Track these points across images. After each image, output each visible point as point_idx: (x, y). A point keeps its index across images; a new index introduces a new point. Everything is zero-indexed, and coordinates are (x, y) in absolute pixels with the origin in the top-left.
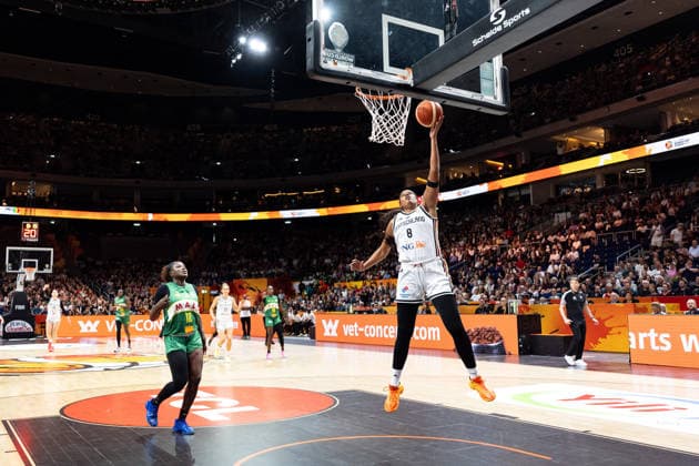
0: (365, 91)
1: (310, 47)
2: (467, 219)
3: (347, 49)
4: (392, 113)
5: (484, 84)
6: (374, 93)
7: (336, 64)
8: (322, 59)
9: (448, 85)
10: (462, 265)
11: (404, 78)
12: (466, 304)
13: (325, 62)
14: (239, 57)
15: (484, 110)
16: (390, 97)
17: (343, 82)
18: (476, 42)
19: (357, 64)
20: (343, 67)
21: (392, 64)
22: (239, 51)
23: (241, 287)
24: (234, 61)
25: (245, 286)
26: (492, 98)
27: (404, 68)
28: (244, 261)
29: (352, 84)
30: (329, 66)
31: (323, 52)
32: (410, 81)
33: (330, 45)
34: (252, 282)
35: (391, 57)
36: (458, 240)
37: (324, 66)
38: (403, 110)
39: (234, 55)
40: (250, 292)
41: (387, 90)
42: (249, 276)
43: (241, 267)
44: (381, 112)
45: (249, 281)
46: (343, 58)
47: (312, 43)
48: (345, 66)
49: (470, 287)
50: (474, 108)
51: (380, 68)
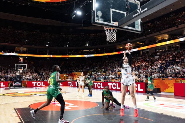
3: (102, 17)
5: (136, 26)
6: (108, 28)
7: (99, 21)
8: (95, 20)
9: (127, 26)
11: (116, 24)
15: (136, 32)
16: (112, 29)
17: (101, 25)
18: (134, 16)
19: (104, 21)
21: (113, 21)
23: (74, 74)
24: (73, 17)
25: (75, 74)
26: (138, 29)
27: (116, 22)
29: (103, 26)
30: (97, 21)
31: (96, 18)
32: (117, 25)
33: (97, 16)
37: (96, 21)
41: (111, 27)
42: (76, 72)
43: (74, 69)
46: (101, 19)
47: (93, 16)
48: (101, 21)
50: (134, 32)
51: (110, 22)
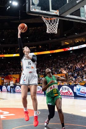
0: (45, 17)
1: (27, 5)
2: (82, 55)
3: (38, 5)
4: (53, 24)
5: (82, 14)
6: (47, 18)
7: (35, 10)
8: (31, 8)
9: (70, 15)
10: (80, 70)
11: (56, 13)
12: (81, 82)
13: (32, 9)
14: (9, 7)
15: (82, 22)
16: (52, 19)
17: (37, 15)
18: (77, 2)
19: (42, 9)
20: (37, 11)
21: (52, 9)
22: (9, 5)
24: (8, 8)
25: (12, 77)
26: (84, 18)
27: (56, 10)
28: (12, 69)
29: (40, 15)
30: (33, 10)
31: (31, 6)
32: (58, 14)
33: (33, 4)
34: (14, 76)
35: (52, 7)
36: (79, 62)
37: (31, 10)
38: (56, 22)
39: (8, 7)
40: (14, 79)
41: (51, 17)
42: (13, 74)
43: (11, 71)
44: (49, 24)
45: (13, 75)
46: (37, 8)
47: (28, 3)
49: (83, 77)
50: (79, 21)
51: (48, 10)
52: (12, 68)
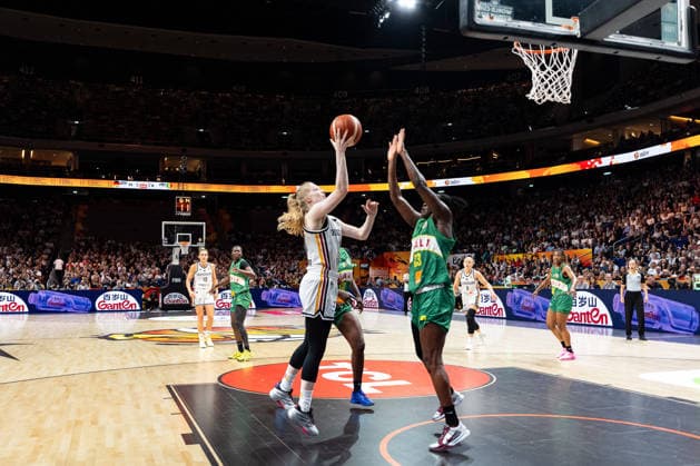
0: (525, 46)
1: (464, 2)
4: (555, 68)
5: (666, 28)
6: (536, 47)
7: (492, 18)
8: (477, 14)
9: (621, 33)
11: (570, 28)
13: (480, 17)
14: (387, 16)
15: (664, 59)
16: (553, 51)
17: (500, 37)
19: (516, 16)
20: (500, 21)
21: (556, 14)
22: (387, 9)
23: (392, 260)
24: (381, 21)
25: (396, 259)
26: (676, 44)
27: (569, 17)
28: (395, 233)
29: (510, 38)
30: (484, 20)
31: (478, 6)
32: (576, 31)
34: (404, 255)
35: (555, 5)
37: (478, 21)
38: (568, 64)
39: (382, 14)
40: (401, 265)
41: (549, 43)
42: (401, 250)
43: (391, 240)
44: (543, 68)
45: (400, 254)
46: (500, 11)
48: (502, 19)
49: (648, 260)
50: (654, 57)
51: (541, 18)
52: (397, 229)
